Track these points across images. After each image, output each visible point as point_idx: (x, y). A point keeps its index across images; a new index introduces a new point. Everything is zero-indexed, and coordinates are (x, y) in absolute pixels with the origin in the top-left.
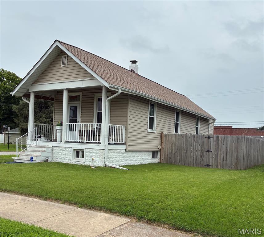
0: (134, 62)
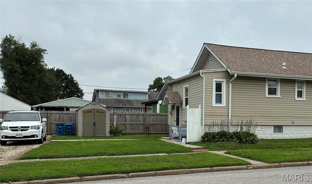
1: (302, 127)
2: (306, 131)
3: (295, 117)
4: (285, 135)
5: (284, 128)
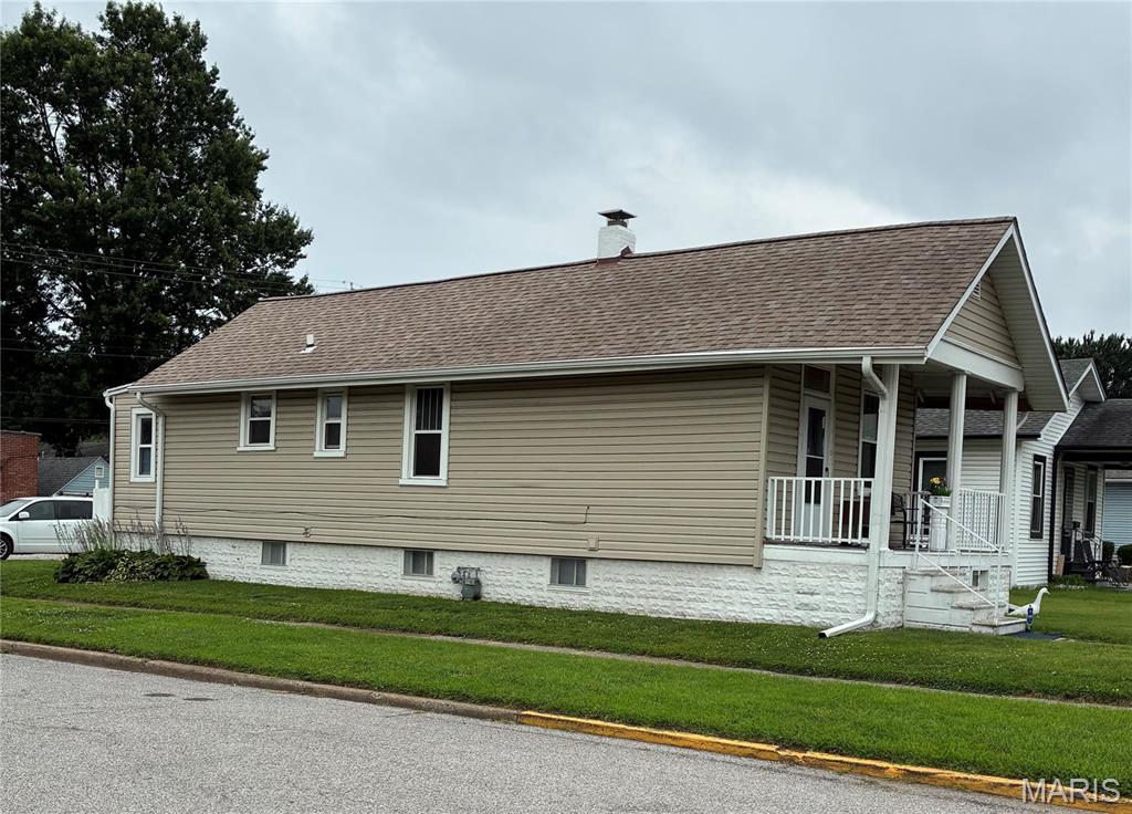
0: (618, 217)
1: (340, 550)
2: (351, 566)
3: (316, 514)
4: (292, 575)
5: (289, 549)
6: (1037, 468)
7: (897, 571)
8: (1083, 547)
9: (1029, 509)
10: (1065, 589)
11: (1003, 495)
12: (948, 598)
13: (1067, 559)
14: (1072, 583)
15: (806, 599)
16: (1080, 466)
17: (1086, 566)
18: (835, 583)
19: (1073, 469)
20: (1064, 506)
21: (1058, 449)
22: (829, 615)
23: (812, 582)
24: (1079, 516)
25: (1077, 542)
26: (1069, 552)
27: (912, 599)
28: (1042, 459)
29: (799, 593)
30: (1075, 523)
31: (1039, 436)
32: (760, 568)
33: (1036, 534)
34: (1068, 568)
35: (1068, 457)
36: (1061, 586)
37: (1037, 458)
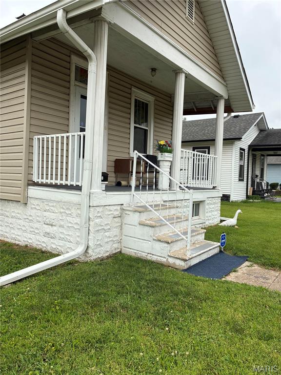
6: (241, 153)
7: (115, 207)
8: (260, 184)
9: (238, 169)
10: (252, 202)
11: (216, 157)
12: (150, 231)
13: (254, 189)
14: (255, 199)
15: (48, 229)
16: (258, 153)
17: (261, 191)
18: (64, 218)
19: (256, 155)
20: (252, 169)
21: (250, 146)
22: (61, 243)
23: (53, 216)
24: (258, 173)
25: (257, 182)
26: (254, 186)
27: (127, 229)
28: (244, 150)
29: (45, 224)
30: (256, 175)
31: (242, 138)
32: (26, 204)
33: (241, 180)
34: (254, 192)
35: (254, 150)
36: (251, 200)
37: (241, 149)
